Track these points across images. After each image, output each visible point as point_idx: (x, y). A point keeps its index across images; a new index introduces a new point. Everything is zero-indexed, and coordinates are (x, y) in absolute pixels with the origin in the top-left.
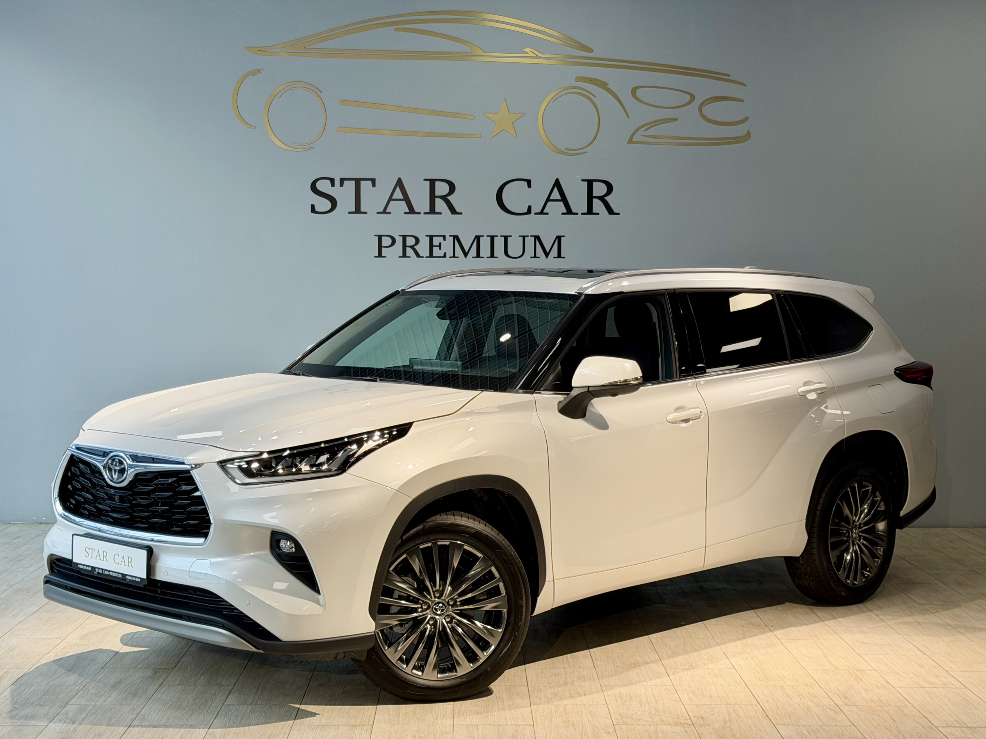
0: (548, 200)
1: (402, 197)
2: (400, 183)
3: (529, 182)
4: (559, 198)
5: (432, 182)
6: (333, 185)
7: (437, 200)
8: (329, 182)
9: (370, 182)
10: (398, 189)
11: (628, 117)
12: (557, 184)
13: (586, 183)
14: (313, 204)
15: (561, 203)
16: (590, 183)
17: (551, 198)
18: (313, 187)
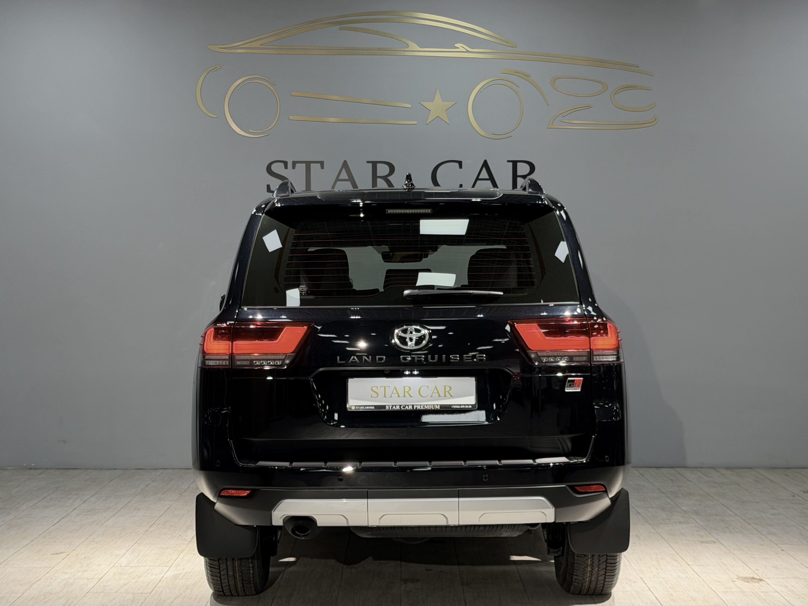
0: (477, 179)
1: (347, 178)
2: (345, 165)
3: (460, 163)
4: (487, 177)
5: (374, 164)
6: (286, 167)
7: (379, 180)
8: (282, 164)
9: (319, 165)
10: (344, 170)
11: (549, 105)
12: (485, 165)
13: (511, 164)
14: (268, 184)
15: (489, 182)
16: (515, 163)
17: (480, 177)
18: (269, 170)
